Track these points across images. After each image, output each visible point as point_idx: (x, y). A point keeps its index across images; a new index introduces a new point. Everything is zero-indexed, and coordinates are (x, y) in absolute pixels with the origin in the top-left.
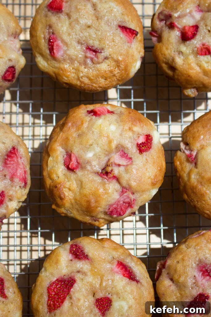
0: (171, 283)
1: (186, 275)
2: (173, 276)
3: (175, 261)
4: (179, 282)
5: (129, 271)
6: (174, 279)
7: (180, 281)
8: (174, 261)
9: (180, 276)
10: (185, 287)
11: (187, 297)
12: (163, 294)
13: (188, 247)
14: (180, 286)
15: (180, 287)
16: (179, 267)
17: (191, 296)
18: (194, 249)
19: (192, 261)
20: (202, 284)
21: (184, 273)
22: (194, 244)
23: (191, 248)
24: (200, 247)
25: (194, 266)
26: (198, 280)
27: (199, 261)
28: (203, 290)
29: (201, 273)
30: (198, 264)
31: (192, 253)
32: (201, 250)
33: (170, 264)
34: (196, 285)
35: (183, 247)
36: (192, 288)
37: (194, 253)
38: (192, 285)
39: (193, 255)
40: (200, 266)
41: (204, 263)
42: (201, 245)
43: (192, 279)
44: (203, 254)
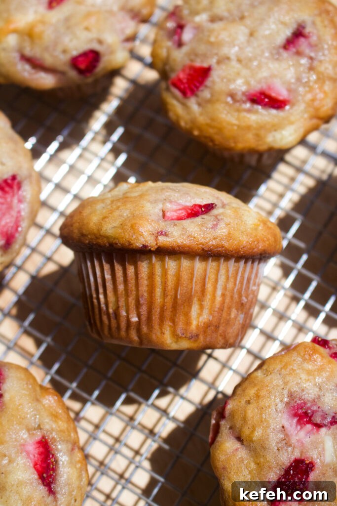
0: (237, 445)
1: (265, 424)
2: (240, 431)
3: (243, 402)
4: (252, 441)
6: (243, 437)
7: (255, 438)
8: (240, 402)
9: (254, 430)
10: (264, 448)
11: (270, 468)
12: (224, 468)
13: (266, 374)
14: (255, 448)
15: (255, 450)
16: (252, 412)
17: (278, 465)
18: (278, 375)
19: (275, 396)
20: (298, 441)
21: (262, 422)
22: (278, 367)
23: (273, 375)
24: (290, 370)
25: (281, 406)
26: (289, 434)
27: (288, 396)
28: (302, 453)
29: (295, 420)
30: (287, 402)
31: (275, 382)
32: (292, 375)
33: (234, 407)
34: (286, 443)
35: (257, 375)
36: (278, 450)
37: (279, 383)
38: (278, 443)
39: (278, 386)
40: (292, 406)
41: (300, 399)
42: (291, 367)
43: (279, 432)
44: (297, 383)
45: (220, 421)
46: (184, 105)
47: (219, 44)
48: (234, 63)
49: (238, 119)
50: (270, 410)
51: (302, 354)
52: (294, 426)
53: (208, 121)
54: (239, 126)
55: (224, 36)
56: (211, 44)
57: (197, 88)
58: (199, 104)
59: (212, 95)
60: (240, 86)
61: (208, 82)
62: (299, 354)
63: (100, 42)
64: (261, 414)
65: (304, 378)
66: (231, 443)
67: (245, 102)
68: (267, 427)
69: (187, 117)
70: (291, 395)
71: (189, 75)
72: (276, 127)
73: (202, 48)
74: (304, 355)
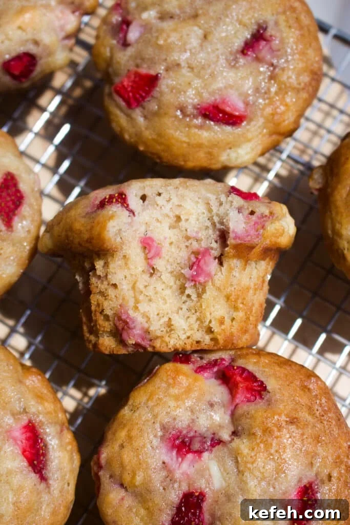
0: (122, 493)
1: (144, 465)
2: (121, 478)
3: (117, 448)
4: (135, 486)
5: (38, 450)
6: (126, 483)
7: (137, 483)
9: (134, 474)
10: (149, 491)
11: (160, 510)
12: (114, 522)
13: (133, 410)
16: (128, 456)
17: (168, 506)
18: (146, 408)
19: (148, 433)
20: (183, 474)
21: (140, 464)
22: (144, 399)
23: (140, 409)
24: (156, 401)
25: (156, 442)
26: (172, 469)
27: (161, 430)
28: (189, 485)
29: (174, 453)
30: (162, 436)
31: (144, 417)
32: (160, 405)
33: (108, 455)
34: (171, 480)
35: (124, 413)
36: (164, 489)
37: (149, 417)
38: (162, 482)
39: (148, 421)
40: (167, 439)
41: (173, 428)
42: (157, 396)
43: (160, 470)
44: (166, 413)
45: (99, 472)
46: (128, 116)
47: (168, 48)
48: (185, 71)
49: (188, 135)
50: (146, 449)
51: (165, 380)
52: (175, 459)
53: (155, 137)
54: (188, 144)
55: (174, 38)
56: (160, 47)
57: (144, 98)
58: (145, 117)
59: (159, 108)
60: (191, 98)
61: (155, 93)
62: (163, 380)
63: (36, 43)
64: (137, 456)
65: (173, 405)
66: (114, 493)
67: (195, 117)
68: (147, 468)
69: (132, 130)
70: (164, 428)
71: (134, 82)
72: (231, 146)
73: (149, 52)
74: (168, 380)
